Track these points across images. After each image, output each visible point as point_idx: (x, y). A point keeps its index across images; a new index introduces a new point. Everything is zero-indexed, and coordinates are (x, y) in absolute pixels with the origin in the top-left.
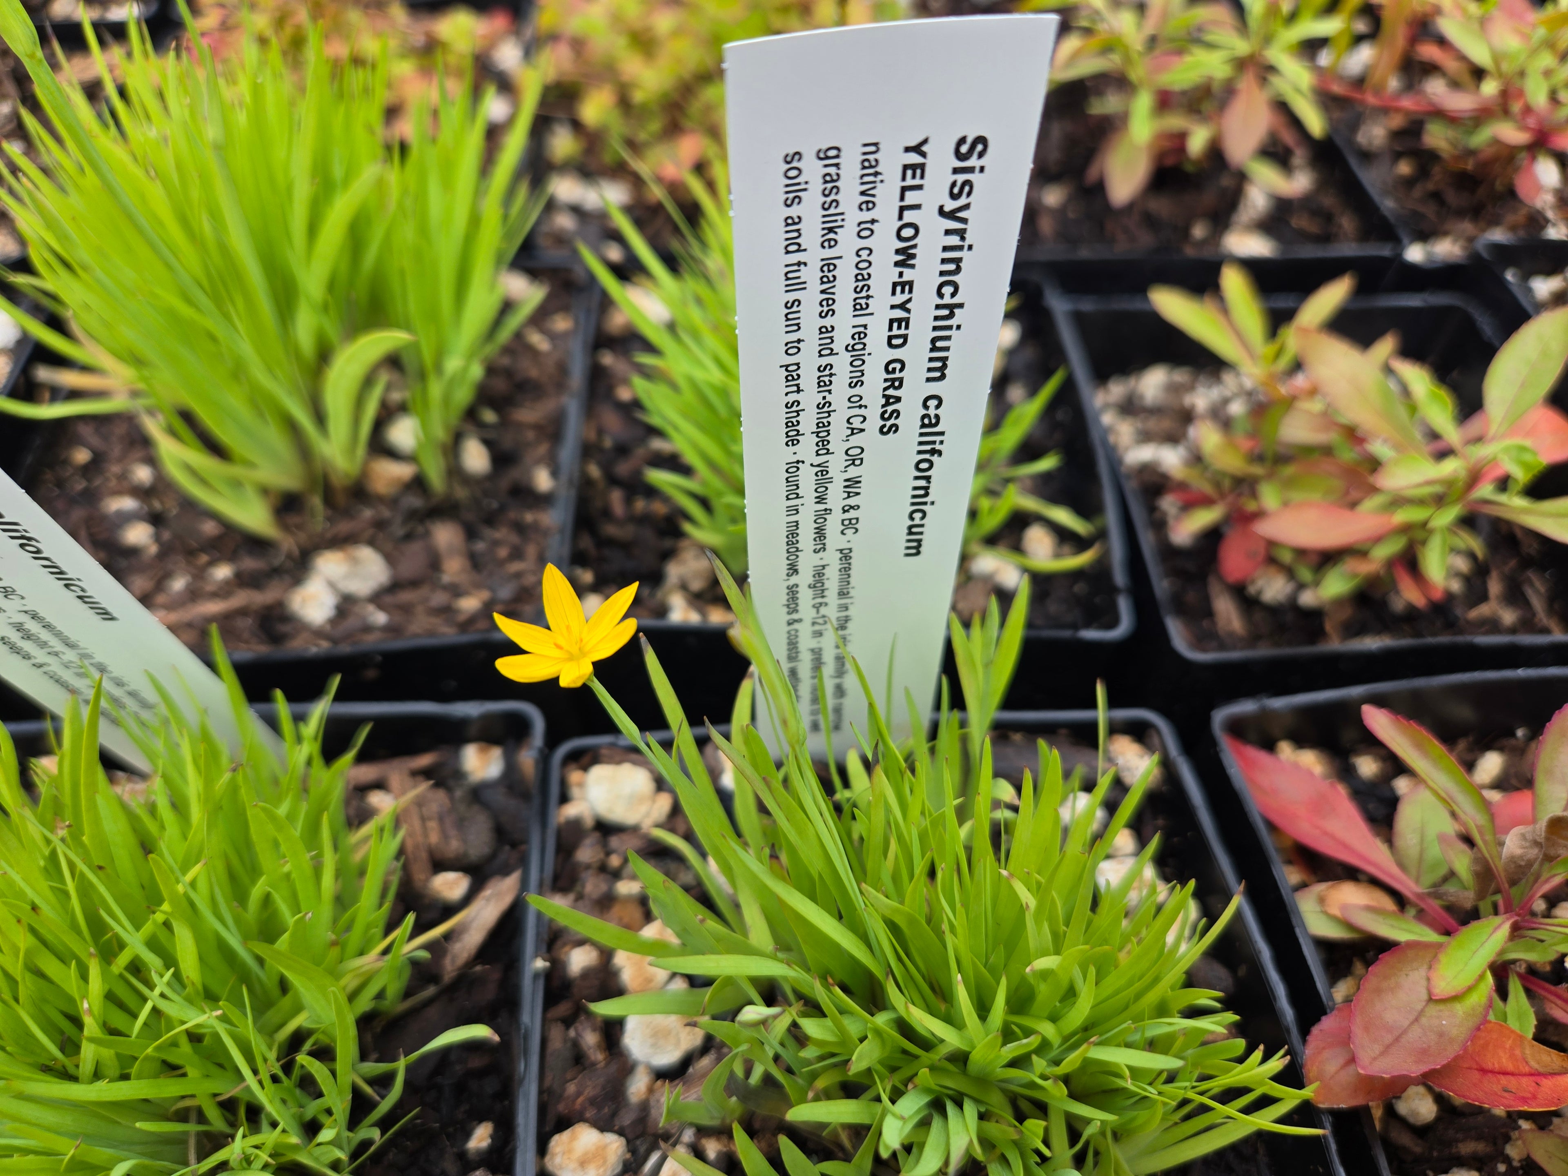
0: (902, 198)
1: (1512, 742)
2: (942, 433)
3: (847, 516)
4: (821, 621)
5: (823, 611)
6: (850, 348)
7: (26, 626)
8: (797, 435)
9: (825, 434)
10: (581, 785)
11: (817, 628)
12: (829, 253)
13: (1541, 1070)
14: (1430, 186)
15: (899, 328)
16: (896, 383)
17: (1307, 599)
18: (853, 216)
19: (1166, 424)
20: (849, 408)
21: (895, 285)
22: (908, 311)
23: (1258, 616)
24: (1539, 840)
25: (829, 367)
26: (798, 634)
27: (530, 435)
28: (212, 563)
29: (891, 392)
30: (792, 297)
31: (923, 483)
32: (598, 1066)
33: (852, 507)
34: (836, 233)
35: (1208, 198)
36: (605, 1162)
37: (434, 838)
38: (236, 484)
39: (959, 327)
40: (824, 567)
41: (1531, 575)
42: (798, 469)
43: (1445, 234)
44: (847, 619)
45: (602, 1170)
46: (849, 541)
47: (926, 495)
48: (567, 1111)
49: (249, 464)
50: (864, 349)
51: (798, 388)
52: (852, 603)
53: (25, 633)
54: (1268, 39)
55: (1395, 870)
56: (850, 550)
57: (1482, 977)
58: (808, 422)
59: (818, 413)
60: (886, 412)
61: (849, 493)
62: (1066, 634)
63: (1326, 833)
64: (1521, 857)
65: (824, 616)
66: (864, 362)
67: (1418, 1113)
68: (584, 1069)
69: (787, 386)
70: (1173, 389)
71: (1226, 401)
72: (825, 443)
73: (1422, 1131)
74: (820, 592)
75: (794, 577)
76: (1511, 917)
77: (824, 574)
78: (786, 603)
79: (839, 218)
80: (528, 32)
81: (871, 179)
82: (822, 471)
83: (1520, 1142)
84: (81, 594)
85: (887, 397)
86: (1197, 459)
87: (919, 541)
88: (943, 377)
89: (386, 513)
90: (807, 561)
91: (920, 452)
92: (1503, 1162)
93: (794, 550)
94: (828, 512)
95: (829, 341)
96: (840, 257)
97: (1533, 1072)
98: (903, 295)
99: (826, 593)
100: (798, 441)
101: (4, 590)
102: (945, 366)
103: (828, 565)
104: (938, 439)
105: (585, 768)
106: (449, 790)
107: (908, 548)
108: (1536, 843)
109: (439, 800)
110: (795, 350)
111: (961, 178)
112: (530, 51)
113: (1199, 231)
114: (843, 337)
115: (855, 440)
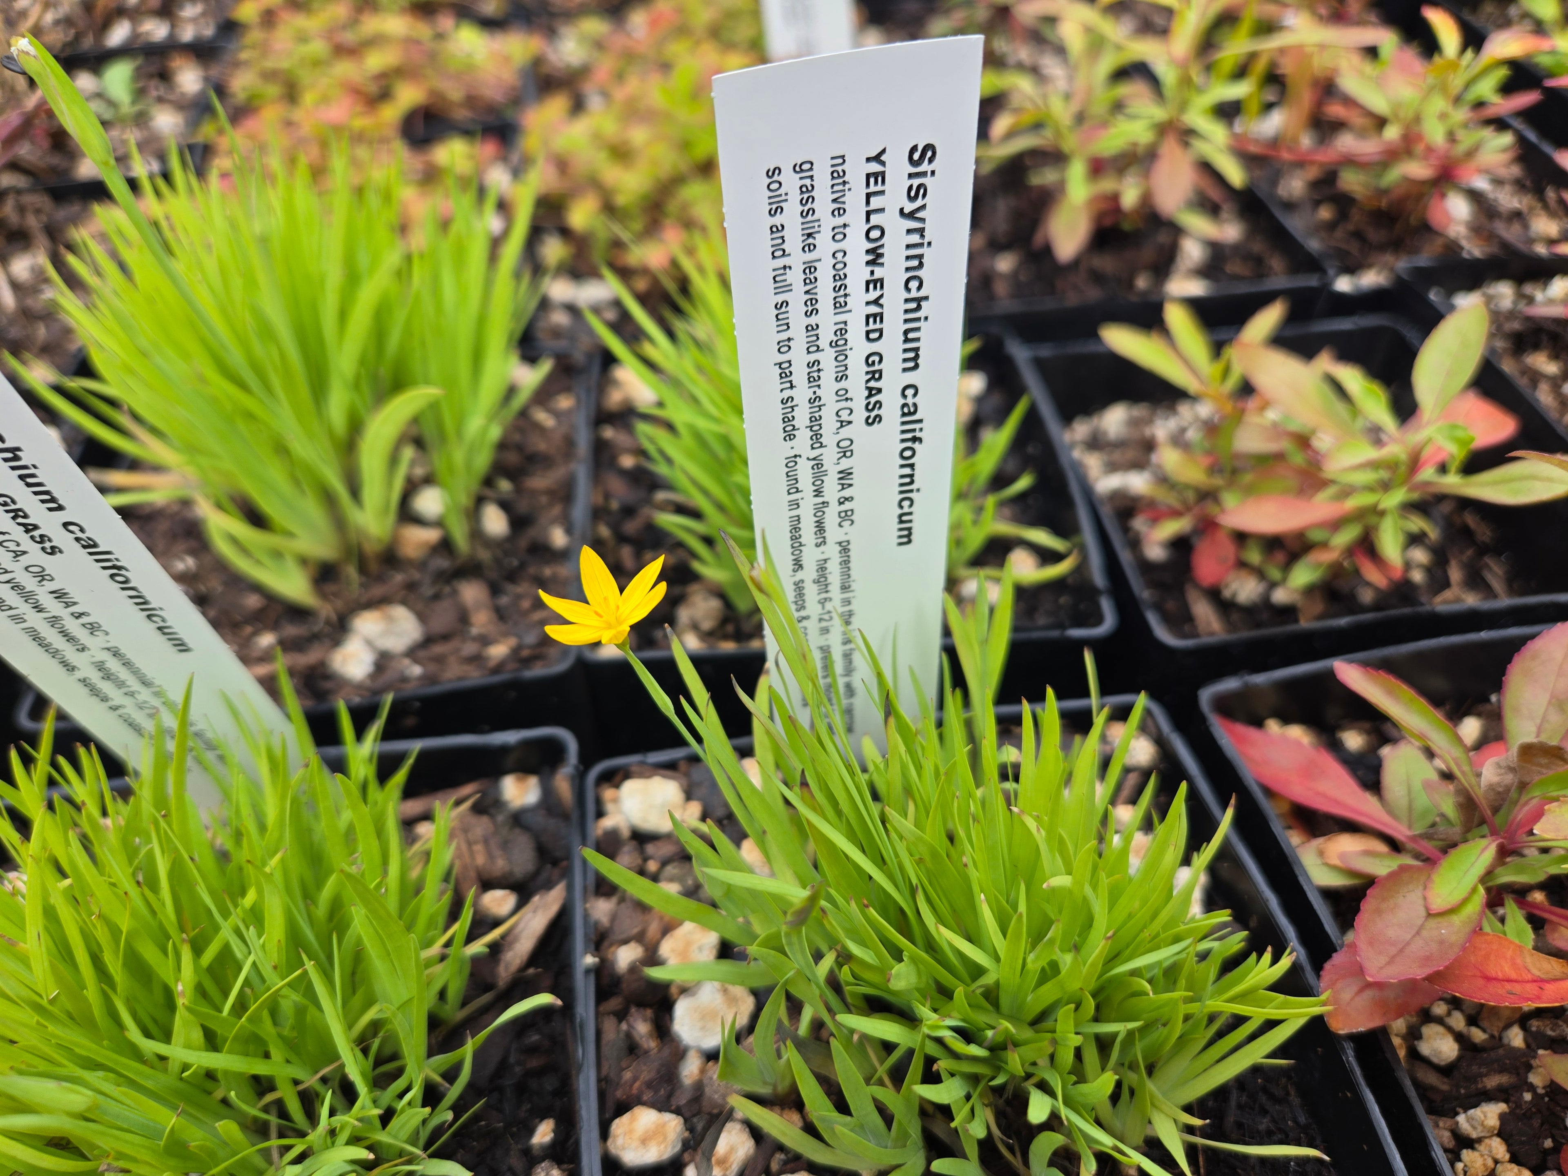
0: (868, 203)
1: (1488, 707)
2: (920, 421)
3: (843, 507)
4: (826, 617)
5: (829, 606)
6: (833, 344)
7: (108, 665)
8: (794, 429)
9: (818, 428)
10: (616, 800)
11: (824, 624)
12: (809, 257)
13: (1543, 976)
14: (1351, 227)
15: (875, 322)
16: (876, 375)
17: (1280, 596)
18: (828, 222)
19: (1130, 454)
20: (837, 401)
21: (868, 283)
22: (881, 306)
23: (1235, 617)
24: (1512, 766)
25: (816, 363)
26: (807, 631)
27: (544, 500)
28: (256, 633)
29: (872, 384)
30: (780, 298)
31: (907, 471)
32: (652, 1053)
33: (846, 499)
34: (814, 238)
35: (1147, 253)
36: (665, 1138)
37: (480, 860)
38: (277, 555)
39: (926, 318)
40: (825, 561)
41: (1488, 560)
42: (796, 463)
43: (1369, 266)
44: (850, 614)
45: (662, 1146)
46: (846, 534)
47: (912, 482)
48: (625, 1097)
49: (290, 534)
50: (845, 344)
51: (791, 384)
52: (854, 597)
53: (106, 672)
54: (1183, 106)
55: (1386, 818)
56: (848, 542)
57: (1474, 890)
58: (802, 417)
59: (810, 408)
60: (869, 404)
61: (843, 485)
62: (1055, 634)
63: (1318, 793)
64: (1499, 784)
65: (829, 612)
66: (846, 357)
67: (1440, 1052)
68: (638, 1057)
69: (781, 383)
70: (1133, 423)
71: (1183, 430)
72: (819, 436)
73: (1447, 1070)
74: (824, 587)
75: (800, 572)
76: (1497, 839)
77: (826, 568)
78: (794, 600)
79: (816, 224)
80: (515, 158)
81: (840, 187)
82: (818, 464)
83: (1541, 1070)
84: (162, 624)
85: (870, 389)
86: (1163, 480)
87: (909, 529)
88: (916, 366)
89: (416, 575)
90: (811, 556)
91: (903, 441)
92: (1528, 1091)
93: (798, 544)
94: (826, 505)
95: (815, 338)
96: (820, 260)
97: (1535, 979)
98: (875, 292)
99: (830, 588)
100: (795, 436)
101: (91, 627)
102: (917, 356)
103: (829, 559)
104: (917, 426)
105: (617, 786)
106: (492, 816)
107: (900, 537)
108: (1511, 769)
109: (482, 826)
110: (786, 349)
111: (916, 182)
112: (517, 173)
113: (1142, 283)
114: (826, 335)
115: (845, 432)
